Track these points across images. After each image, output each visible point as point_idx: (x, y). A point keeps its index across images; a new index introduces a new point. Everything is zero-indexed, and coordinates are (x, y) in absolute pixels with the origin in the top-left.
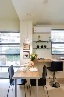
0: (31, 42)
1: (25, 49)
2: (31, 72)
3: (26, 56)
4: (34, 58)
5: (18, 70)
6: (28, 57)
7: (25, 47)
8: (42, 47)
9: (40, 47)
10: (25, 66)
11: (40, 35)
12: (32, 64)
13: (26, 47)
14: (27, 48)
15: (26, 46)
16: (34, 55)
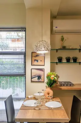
0: (49, 50)
1: (36, 63)
2: (50, 109)
3: (37, 78)
4: (55, 82)
5: (23, 104)
6: (40, 80)
7: (35, 60)
8: (68, 60)
9: (64, 61)
10: (35, 98)
11: (64, 35)
12: (48, 94)
13: (37, 61)
14: (39, 61)
15: (37, 58)
16: (53, 76)
